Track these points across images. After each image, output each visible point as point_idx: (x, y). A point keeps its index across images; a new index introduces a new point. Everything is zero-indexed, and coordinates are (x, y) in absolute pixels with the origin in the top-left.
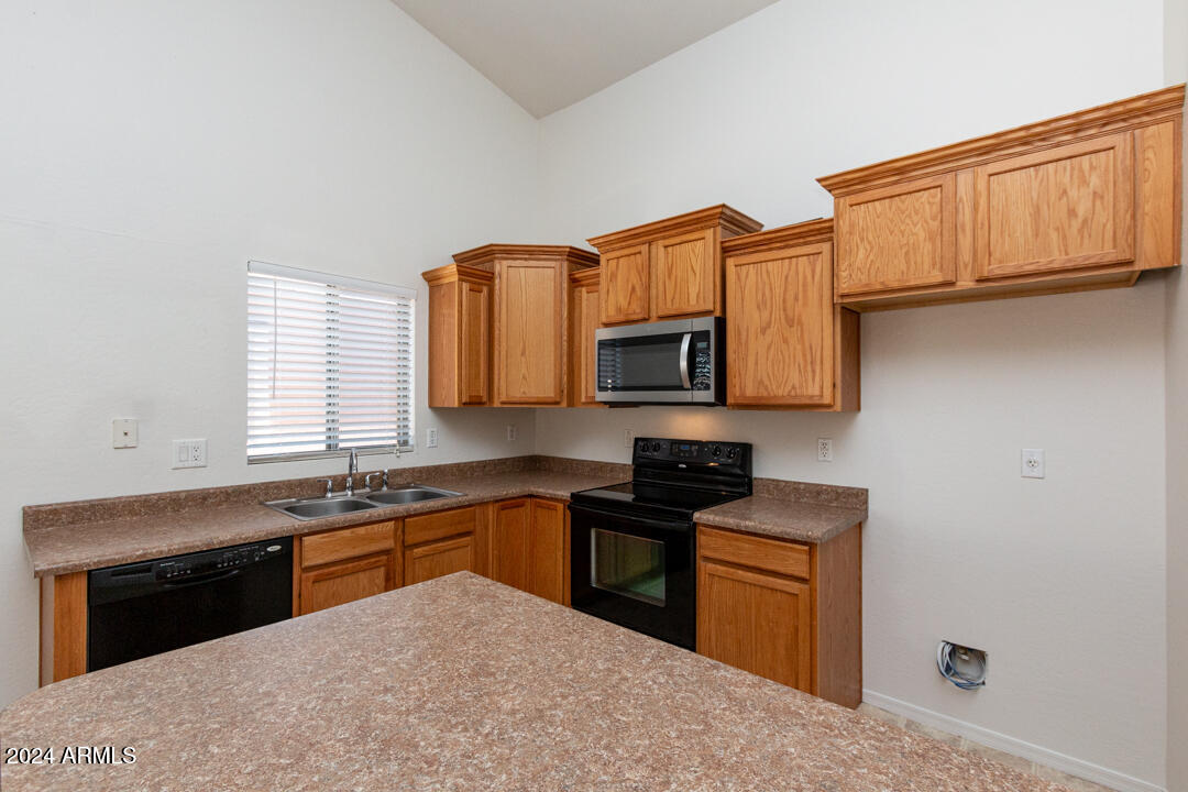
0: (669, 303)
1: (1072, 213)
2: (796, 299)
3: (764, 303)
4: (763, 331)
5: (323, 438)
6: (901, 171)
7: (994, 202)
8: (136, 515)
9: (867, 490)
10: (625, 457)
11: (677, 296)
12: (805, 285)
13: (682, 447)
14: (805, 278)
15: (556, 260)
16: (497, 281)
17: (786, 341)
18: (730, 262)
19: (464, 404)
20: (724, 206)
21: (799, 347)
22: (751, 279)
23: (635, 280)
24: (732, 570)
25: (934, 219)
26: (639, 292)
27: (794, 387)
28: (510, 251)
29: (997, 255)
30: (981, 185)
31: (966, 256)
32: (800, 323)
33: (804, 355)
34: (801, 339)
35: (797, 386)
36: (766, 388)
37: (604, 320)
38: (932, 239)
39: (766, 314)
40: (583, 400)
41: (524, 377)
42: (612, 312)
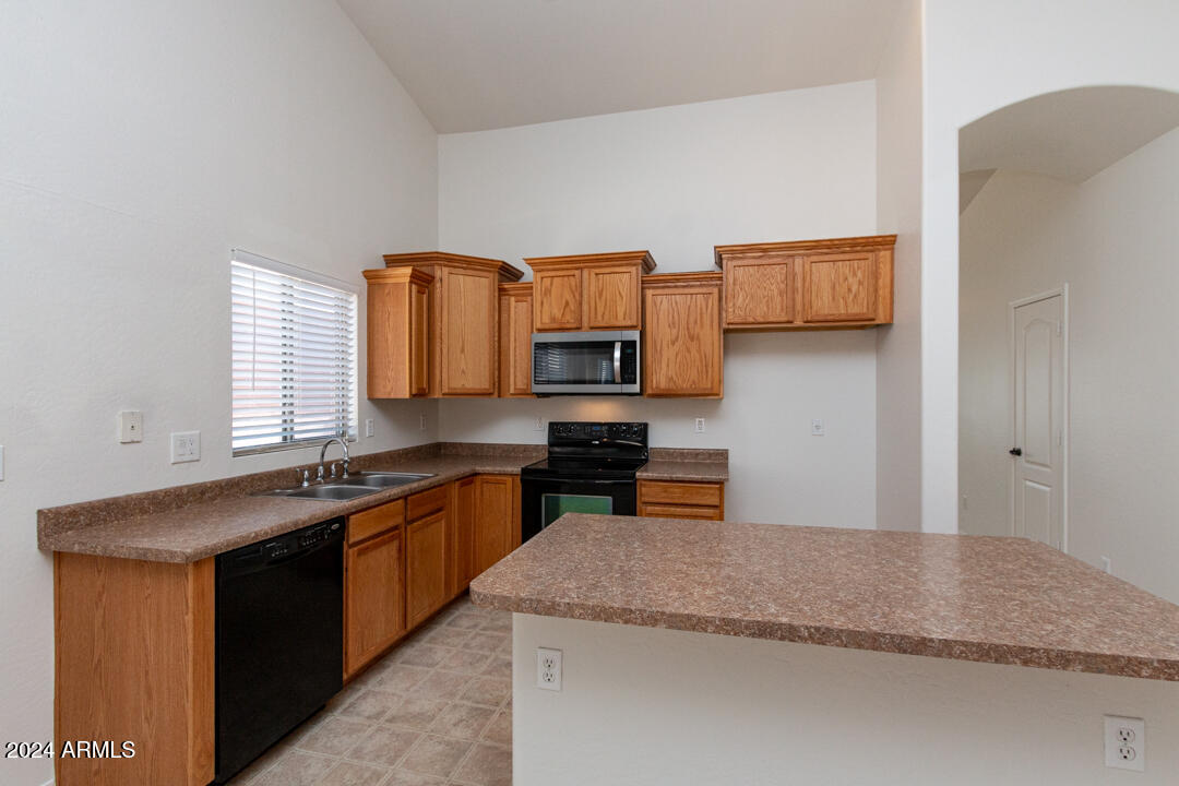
0: (600, 318)
1: (850, 290)
2: (696, 322)
3: (673, 323)
4: (673, 344)
5: (280, 430)
6: (764, 250)
7: (813, 278)
8: (146, 512)
9: (727, 450)
10: (541, 438)
11: (607, 313)
12: (701, 314)
13: (594, 428)
14: (701, 309)
15: (490, 271)
16: (438, 285)
17: (689, 351)
18: (649, 293)
19: (414, 395)
20: (647, 252)
21: (697, 355)
22: (663, 305)
23: (568, 296)
24: (666, 508)
25: (783, 282)
26: (572, 306)
27: (694, 382)
28: (451, 260)
29: (814, 308)
30: (807, 267)
31: (799, 307)
32: (698, 338)
33: (701, 362)
34: (699, 351)
35: (696, 381)
36: (675, 382)
37: (539, 326)
38: (781, 294)
39: (675, 331)
40: (512, 391)
41: (463, 372)
42: (546, 320)
